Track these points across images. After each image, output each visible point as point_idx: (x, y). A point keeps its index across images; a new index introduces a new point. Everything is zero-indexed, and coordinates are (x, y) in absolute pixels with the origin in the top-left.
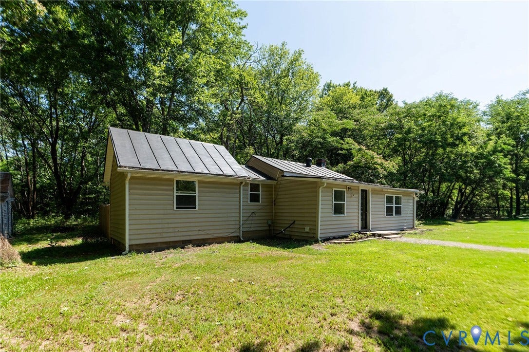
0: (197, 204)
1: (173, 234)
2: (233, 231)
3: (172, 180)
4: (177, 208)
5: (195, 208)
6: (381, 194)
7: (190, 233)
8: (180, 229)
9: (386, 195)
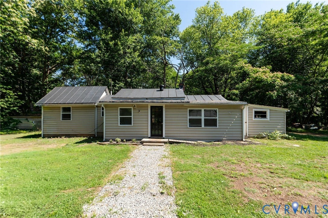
0: (71, 118)
1: (60, 131)
2: (91, 131)
3: (60, 107)
4: (62, 120)
5: (70, 119)
6: (184, 109)
7: (68, 131)
8: (64, 129)
9: (188, 109)
